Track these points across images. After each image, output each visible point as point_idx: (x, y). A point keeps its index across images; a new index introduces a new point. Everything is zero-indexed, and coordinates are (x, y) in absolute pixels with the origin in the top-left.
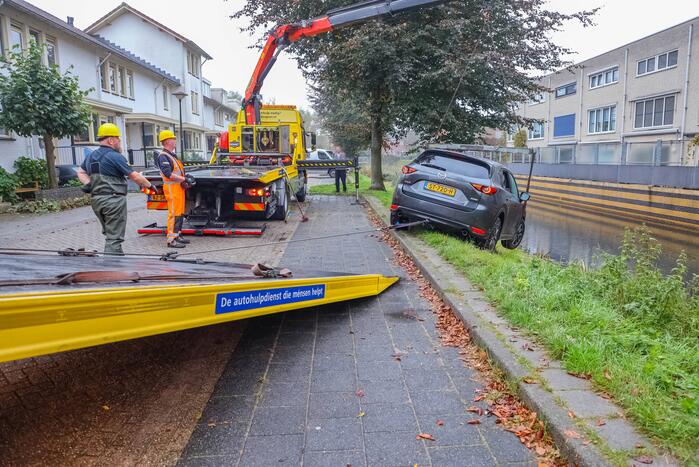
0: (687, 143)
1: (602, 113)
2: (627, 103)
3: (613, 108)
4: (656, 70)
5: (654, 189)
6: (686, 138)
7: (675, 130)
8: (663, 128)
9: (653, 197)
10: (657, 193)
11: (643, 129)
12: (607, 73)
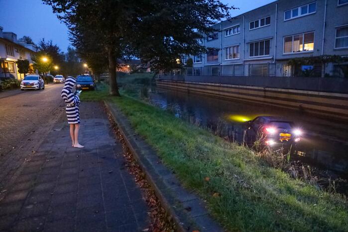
0: (277, 64)
1: (232, 49)
2: (245, 44)
3: (238, 46)
4: (260, 27)
5: (267, 89)
6: (277, 62)
7: (271, 57)
8: (265, 57)
9: (267, 93)
10: (268, 91)
11: (254, 57)
12: (234, 28)
